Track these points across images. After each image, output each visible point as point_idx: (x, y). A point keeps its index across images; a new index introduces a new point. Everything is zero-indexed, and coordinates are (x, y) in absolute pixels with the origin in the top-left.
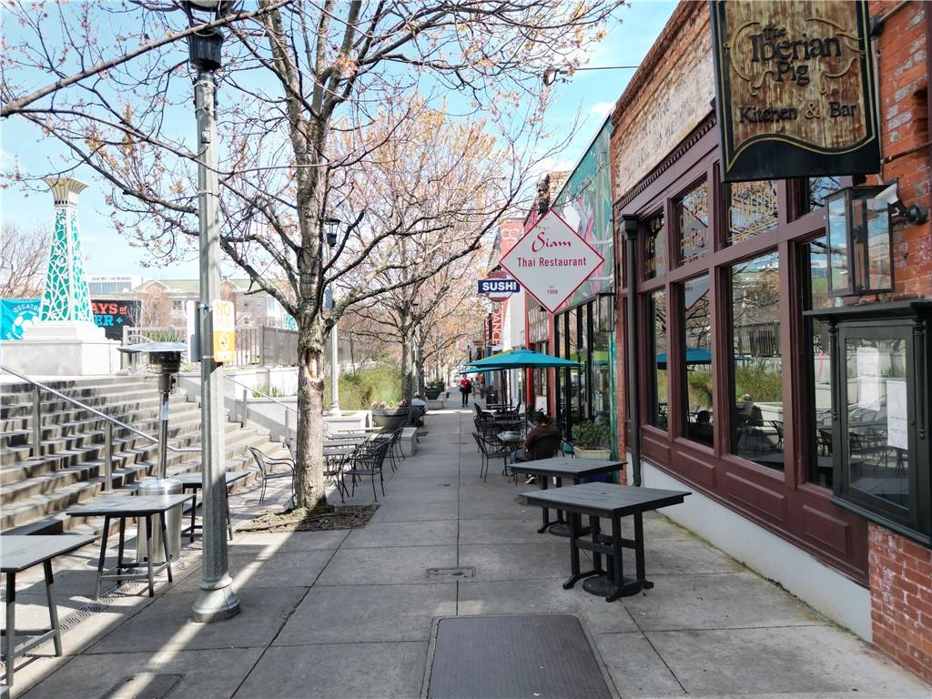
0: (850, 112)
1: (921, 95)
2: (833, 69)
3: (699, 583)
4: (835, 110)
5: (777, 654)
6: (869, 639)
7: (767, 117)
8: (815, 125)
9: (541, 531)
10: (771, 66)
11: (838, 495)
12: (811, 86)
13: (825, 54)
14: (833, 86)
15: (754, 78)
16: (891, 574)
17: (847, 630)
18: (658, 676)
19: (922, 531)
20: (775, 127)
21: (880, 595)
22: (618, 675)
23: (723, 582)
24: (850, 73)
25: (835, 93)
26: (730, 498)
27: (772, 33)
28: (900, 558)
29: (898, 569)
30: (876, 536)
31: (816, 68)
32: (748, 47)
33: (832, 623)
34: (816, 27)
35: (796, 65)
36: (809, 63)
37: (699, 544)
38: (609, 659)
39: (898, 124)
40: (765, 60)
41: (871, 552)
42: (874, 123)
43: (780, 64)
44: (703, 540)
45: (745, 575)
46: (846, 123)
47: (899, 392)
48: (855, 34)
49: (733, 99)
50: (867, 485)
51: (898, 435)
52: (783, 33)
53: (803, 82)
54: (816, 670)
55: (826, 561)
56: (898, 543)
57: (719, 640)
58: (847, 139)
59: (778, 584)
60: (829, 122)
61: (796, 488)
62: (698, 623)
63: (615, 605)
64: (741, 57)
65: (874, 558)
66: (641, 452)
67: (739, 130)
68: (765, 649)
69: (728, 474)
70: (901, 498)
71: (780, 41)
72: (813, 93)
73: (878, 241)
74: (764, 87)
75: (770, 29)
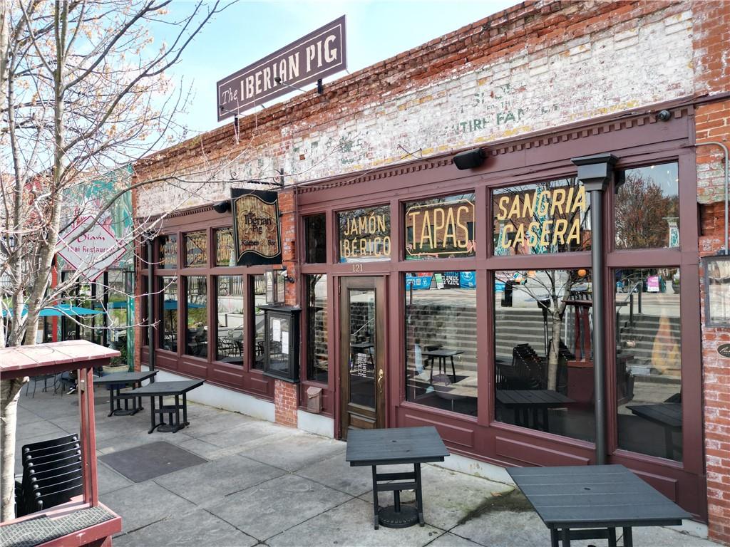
0: (274, 244)
1: (293, 243)
2: (269, 229)
3: (207, 419)
4: (270, 243)
5: (247, 432)
6: (274, 421)
7: (250, 244)
8: (264, 248)
9: (110, 416)
10: (251, 226)
11: (266, 372)
12: (263, 234)
13: (267, 224)
14: (269, 235)
15: (246, 230)
16: (282, 396)
17: (266, 421)
18: (210, 447)
19: (291, 379)
20: (252, 247)
21: (278, 404)
22: (195, 451)
23: (217, 416)
24: (274, 231)
25: (270, 237)
26: (216, 381)
27: (251, 214)
28: (285, 389)
29: (283, 393)
30: (277, 384)
31: (264, 228)
32: (244, 219)
33: (261, 420)
34: (264, 214)
35: (258, 226)
36: (262, 226)
37: (198, 405)
38: (188, 448)
39: (287, 248)
40: (249, 224)
41: (276, 390)
42: (280, 248)
43: (253, 226)
44: (199, 404)
45: (224, 412)
46: (273, 247)
47: (286, 335)
48: (275, 218)
49: (239, 236)
50: (276, 367)
51: (285, 349)
52: (254, 215)
53: (260, 233)
54: (260, 433)
55: (258, 397)
56: (284, 384)
57: (225, 433)
58: (273, 253)
59: (238, 412)
60: (268, 246)
61: (248, 372)
62: (215, 431)
63: (177, 434)
64: (241, 222)
65: (276, 392)
66: (155, 364)
67: (241, 248)
68: (243, 432)
69: (215, 370)
70: (286, 370)
71: (253, 218)
72: (263, 237)
73: (281, 287)
74: (249, 233)
75: (250, 213)
